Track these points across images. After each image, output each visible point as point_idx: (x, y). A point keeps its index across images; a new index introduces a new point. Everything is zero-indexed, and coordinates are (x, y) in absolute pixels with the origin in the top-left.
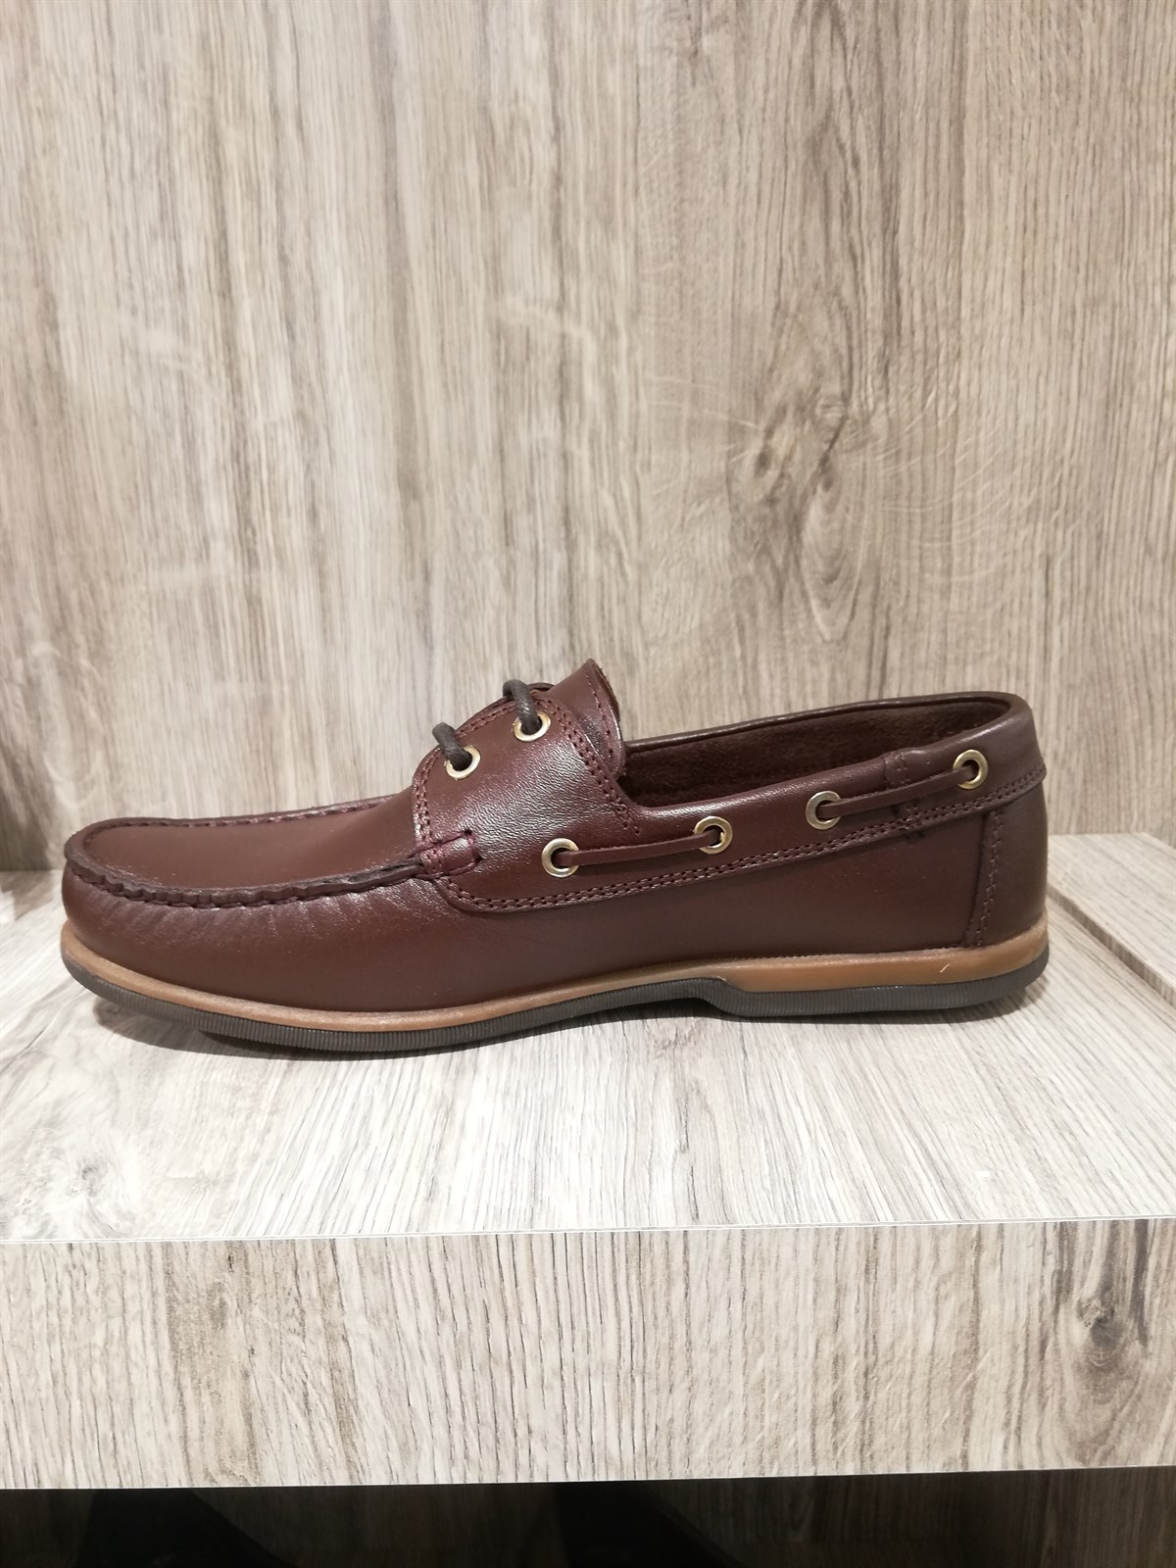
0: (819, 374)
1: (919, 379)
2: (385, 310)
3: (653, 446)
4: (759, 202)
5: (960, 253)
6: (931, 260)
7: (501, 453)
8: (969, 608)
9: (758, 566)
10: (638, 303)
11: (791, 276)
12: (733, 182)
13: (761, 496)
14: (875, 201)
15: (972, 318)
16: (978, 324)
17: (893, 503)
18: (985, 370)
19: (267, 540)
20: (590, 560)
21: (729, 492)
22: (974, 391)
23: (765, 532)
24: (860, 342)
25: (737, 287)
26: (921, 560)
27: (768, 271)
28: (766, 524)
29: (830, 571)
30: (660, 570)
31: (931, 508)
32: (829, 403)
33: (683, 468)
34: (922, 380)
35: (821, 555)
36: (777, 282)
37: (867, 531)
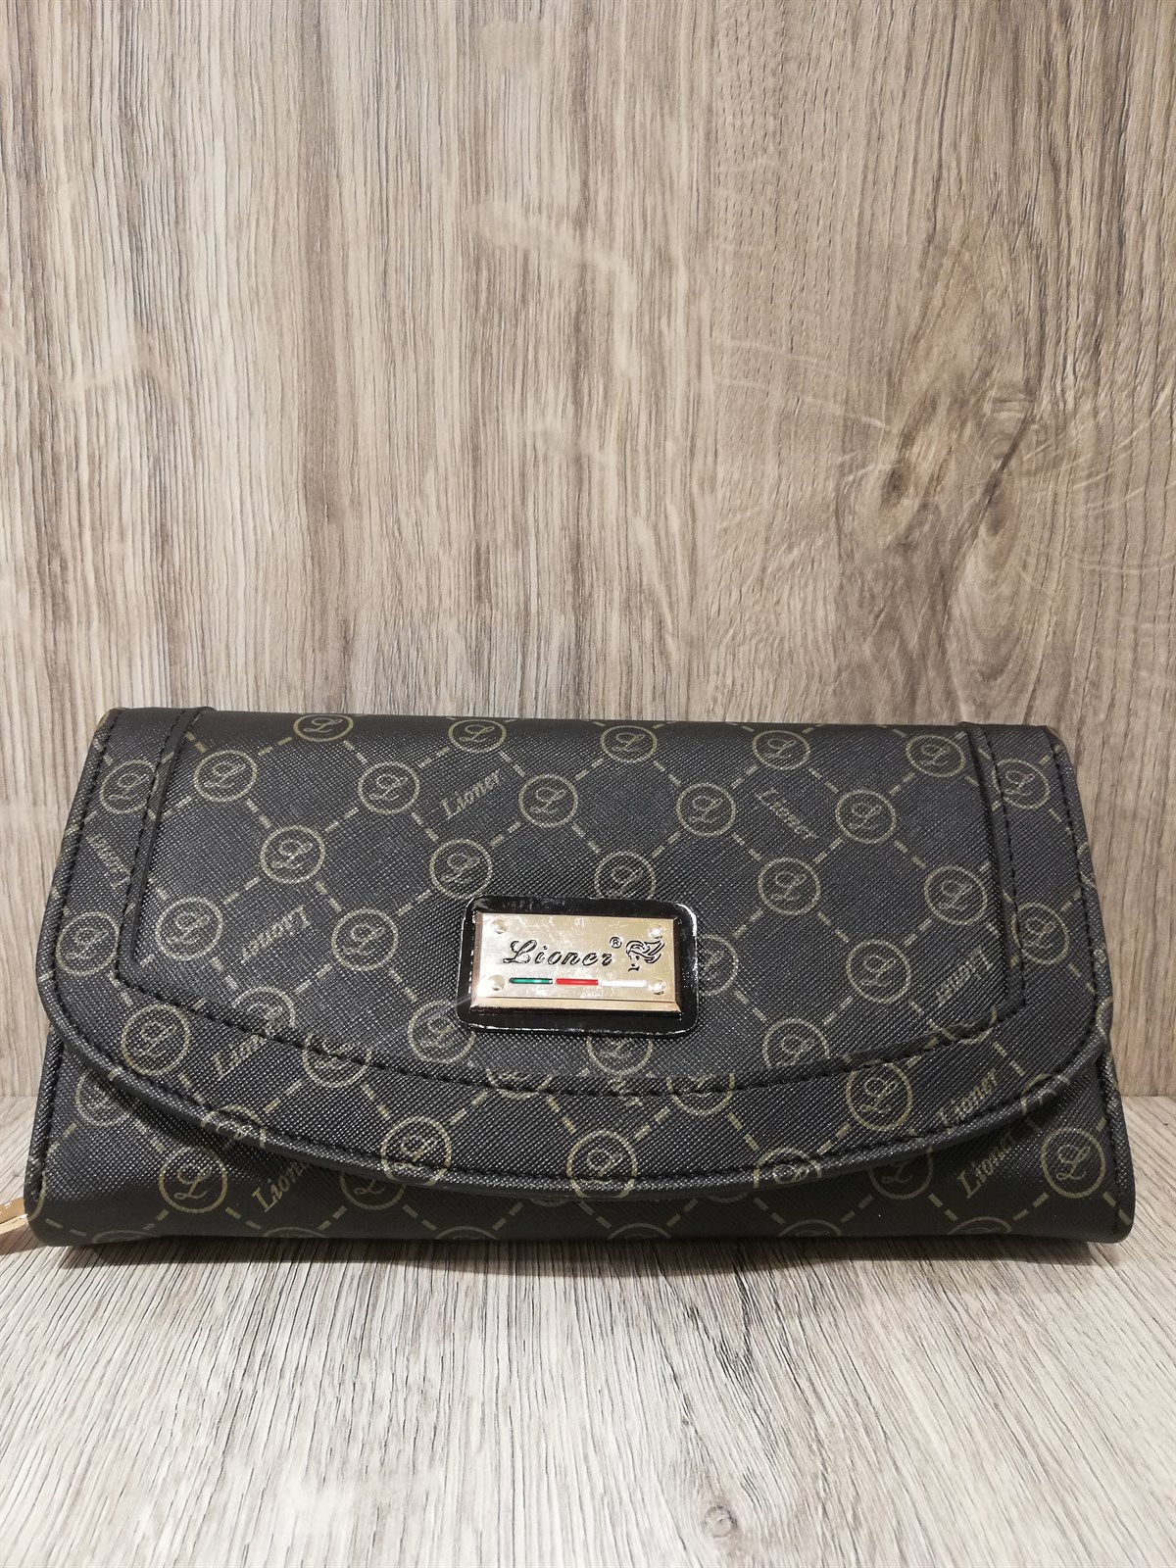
0: (991, 348)
1: (1147, 366)
2: (293, 213)
3: (720, 451)
4: (909, 69)
7: (475, 454)
9: (879, 647)
10: (707, 220)
11: (954, 190)
12: (868, 32)
13: (889, 538)
14: (1092, 76)
17: (1097, 558)
19: (84, 578)
20: (612, 630)
21: (839, 530)
23: (892, 594)
24: (1059, 301)
25: (869, 201)
26: (1135, 650)
27: (918, 181)
28: (895, 583)
29: (993, 661)
30: (723, 649)
31: (1156, 569)
32: (1005, 396)
33: (767, 488)
34: (1153, 366)
35: (979, 636)
36: (931, 198)
37: (1053, 600)
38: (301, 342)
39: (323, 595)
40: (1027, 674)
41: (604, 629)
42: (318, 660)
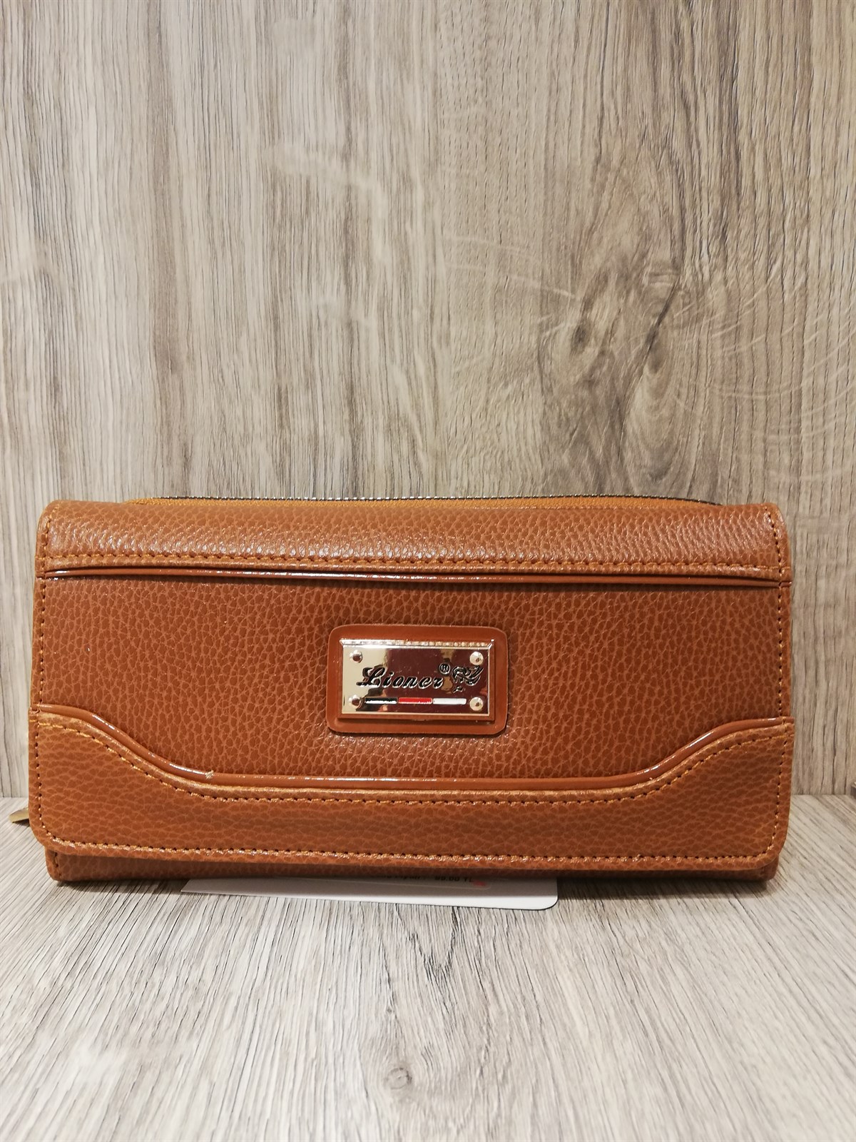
0: (646, 237)
1: (762, 246)
2: (144, 156)
3: (452, 316)
4: (576, 41)
5: (808, 104)
6: (774, 111)
7: (275, 321)
8: (821, 513)
9: (574, 457)
10: (436, 152)
11: (614, 126)
12: (546, 17)
13: (578, 377)
15: (822, 177)
16: (829, 185)
17: (732, 388)
18: (838, 238)
20: (378, 448)
21: (541, 372)
22: (825, 262)
23: (582, 417)
24: (694, 202)
25: (551, 136)
26: (765, 455)
27: (587, 120)
28: (584, 409)
29: (659, 465)
30: (460, 460)
31: (777, 395)
32: (658, 271)
33: (487, 342)
34: (766, 248)
35: (647, 447)
36: (597, 131)
37: (702, 419)
38: (151, 246)
39: (169, 425)
40: (685, 474)
41: (373, 446)
42: (166, 473)
